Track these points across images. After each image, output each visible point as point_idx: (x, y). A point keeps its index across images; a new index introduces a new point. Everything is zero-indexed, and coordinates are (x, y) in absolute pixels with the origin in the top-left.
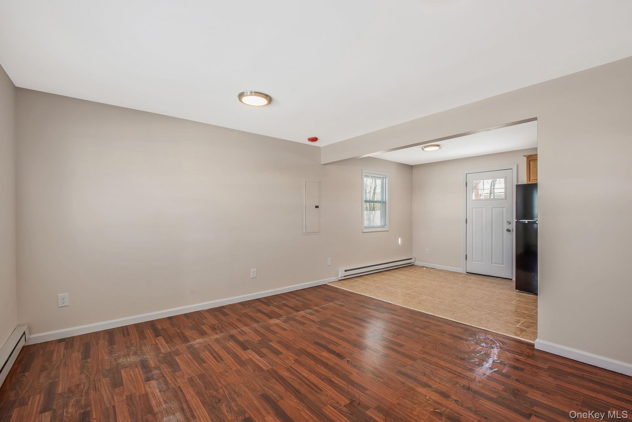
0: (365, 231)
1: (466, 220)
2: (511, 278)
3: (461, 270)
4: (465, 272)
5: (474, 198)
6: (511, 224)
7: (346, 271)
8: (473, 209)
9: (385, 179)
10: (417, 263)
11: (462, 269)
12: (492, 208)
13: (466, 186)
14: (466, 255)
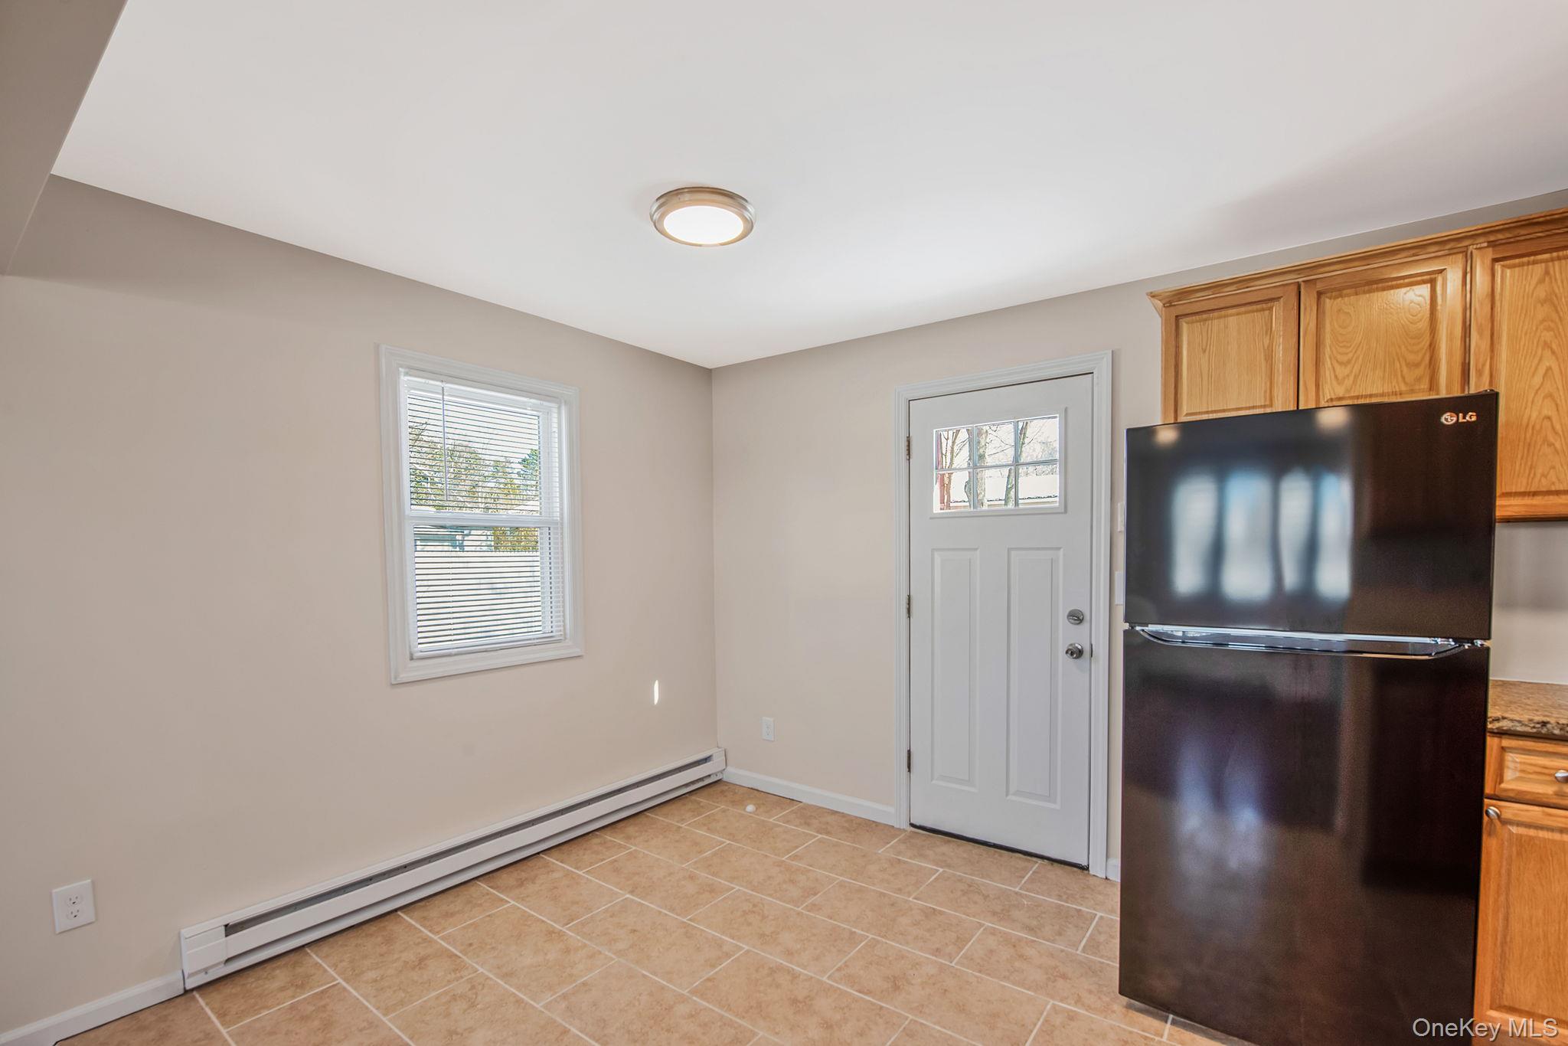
0: (404, 677)
1: (909, 604)
2: (1084, 863)
3: (891, 814)
4: (905, 825)
5: (937, 508)
6: (1085, 626)
7: (230, 929)
8: (936, 554)
9: (556, 415)
10: (737, 775)
11: (891, 810)
12: (1009, 550)
13: (909, 454)
14: (909, 752)
